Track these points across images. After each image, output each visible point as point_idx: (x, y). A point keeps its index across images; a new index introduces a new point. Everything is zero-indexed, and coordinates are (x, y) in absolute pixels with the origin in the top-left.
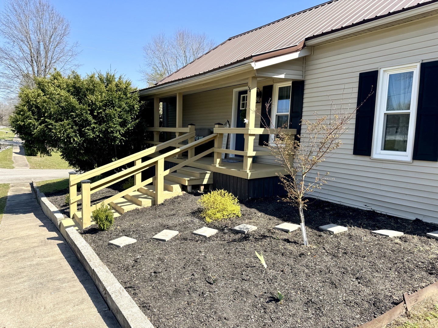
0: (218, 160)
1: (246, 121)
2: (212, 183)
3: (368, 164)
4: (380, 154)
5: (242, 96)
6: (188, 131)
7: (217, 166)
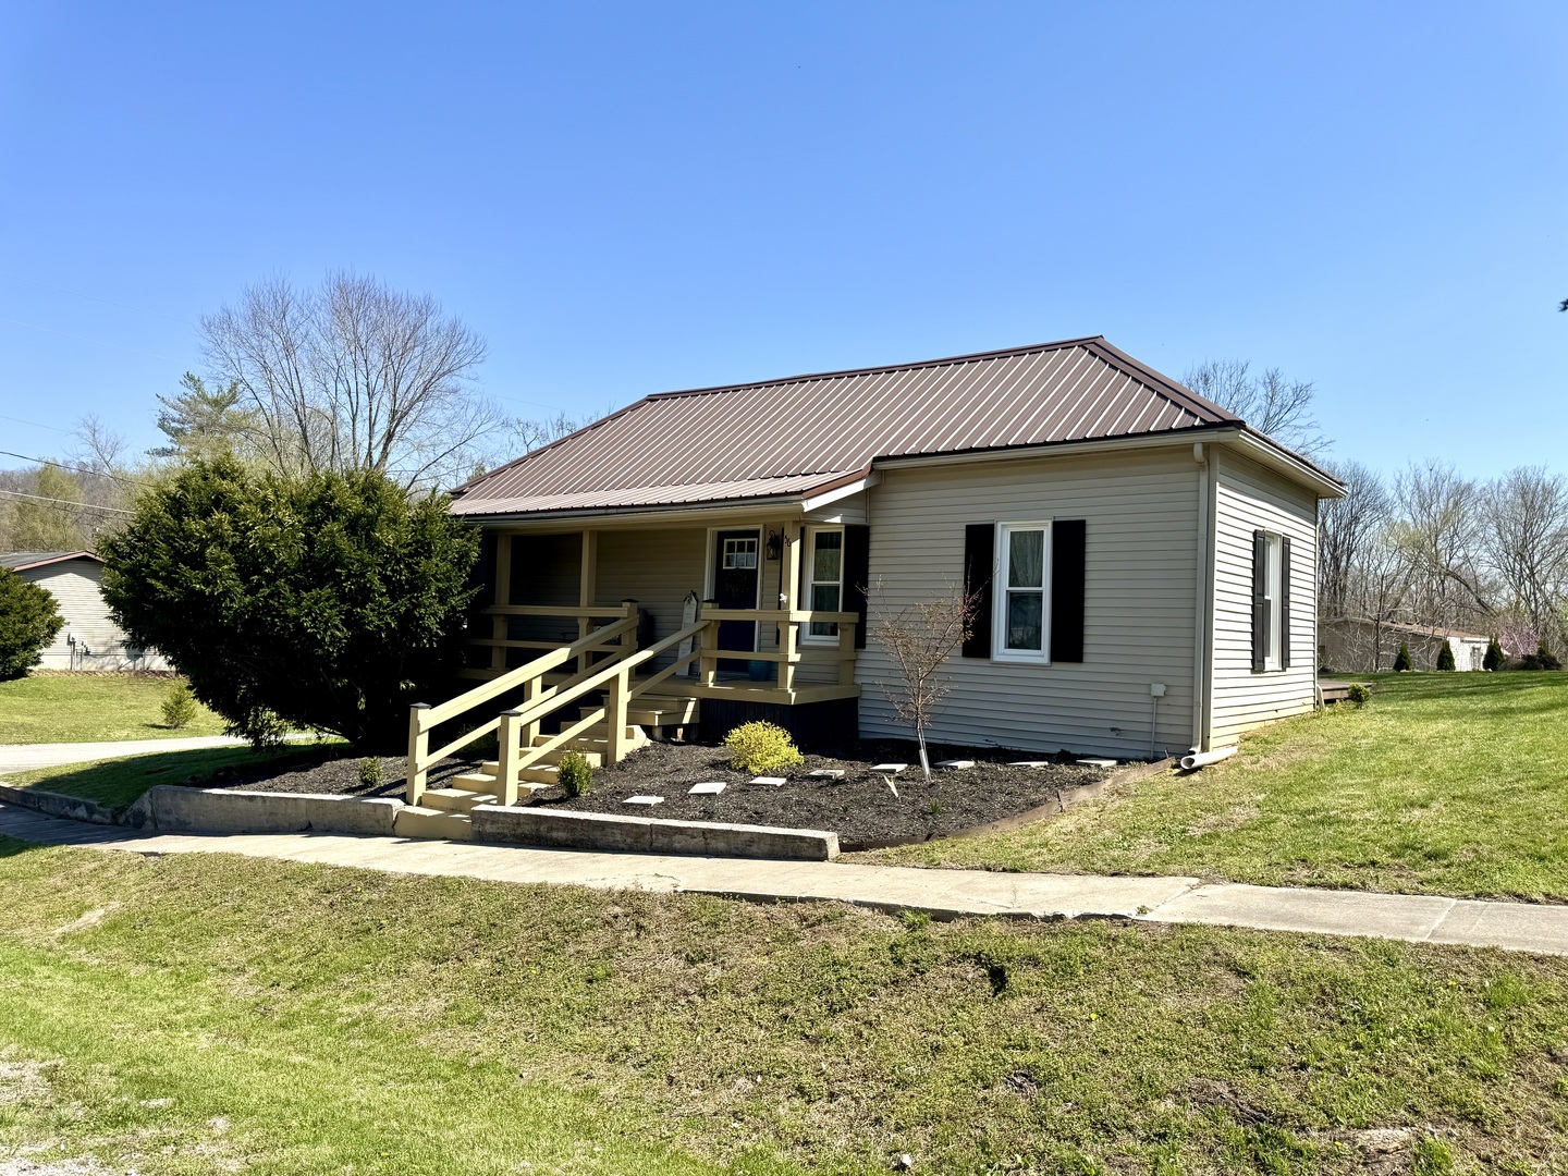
0: (711, 674)
1: (784, 598)
2: (698, 721)
3: (988, 672)
4: (1003, 654)
5: (726, 541)
6: (625, 614)
7: (711, 685)
